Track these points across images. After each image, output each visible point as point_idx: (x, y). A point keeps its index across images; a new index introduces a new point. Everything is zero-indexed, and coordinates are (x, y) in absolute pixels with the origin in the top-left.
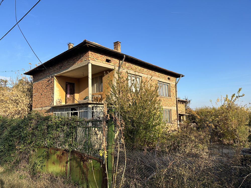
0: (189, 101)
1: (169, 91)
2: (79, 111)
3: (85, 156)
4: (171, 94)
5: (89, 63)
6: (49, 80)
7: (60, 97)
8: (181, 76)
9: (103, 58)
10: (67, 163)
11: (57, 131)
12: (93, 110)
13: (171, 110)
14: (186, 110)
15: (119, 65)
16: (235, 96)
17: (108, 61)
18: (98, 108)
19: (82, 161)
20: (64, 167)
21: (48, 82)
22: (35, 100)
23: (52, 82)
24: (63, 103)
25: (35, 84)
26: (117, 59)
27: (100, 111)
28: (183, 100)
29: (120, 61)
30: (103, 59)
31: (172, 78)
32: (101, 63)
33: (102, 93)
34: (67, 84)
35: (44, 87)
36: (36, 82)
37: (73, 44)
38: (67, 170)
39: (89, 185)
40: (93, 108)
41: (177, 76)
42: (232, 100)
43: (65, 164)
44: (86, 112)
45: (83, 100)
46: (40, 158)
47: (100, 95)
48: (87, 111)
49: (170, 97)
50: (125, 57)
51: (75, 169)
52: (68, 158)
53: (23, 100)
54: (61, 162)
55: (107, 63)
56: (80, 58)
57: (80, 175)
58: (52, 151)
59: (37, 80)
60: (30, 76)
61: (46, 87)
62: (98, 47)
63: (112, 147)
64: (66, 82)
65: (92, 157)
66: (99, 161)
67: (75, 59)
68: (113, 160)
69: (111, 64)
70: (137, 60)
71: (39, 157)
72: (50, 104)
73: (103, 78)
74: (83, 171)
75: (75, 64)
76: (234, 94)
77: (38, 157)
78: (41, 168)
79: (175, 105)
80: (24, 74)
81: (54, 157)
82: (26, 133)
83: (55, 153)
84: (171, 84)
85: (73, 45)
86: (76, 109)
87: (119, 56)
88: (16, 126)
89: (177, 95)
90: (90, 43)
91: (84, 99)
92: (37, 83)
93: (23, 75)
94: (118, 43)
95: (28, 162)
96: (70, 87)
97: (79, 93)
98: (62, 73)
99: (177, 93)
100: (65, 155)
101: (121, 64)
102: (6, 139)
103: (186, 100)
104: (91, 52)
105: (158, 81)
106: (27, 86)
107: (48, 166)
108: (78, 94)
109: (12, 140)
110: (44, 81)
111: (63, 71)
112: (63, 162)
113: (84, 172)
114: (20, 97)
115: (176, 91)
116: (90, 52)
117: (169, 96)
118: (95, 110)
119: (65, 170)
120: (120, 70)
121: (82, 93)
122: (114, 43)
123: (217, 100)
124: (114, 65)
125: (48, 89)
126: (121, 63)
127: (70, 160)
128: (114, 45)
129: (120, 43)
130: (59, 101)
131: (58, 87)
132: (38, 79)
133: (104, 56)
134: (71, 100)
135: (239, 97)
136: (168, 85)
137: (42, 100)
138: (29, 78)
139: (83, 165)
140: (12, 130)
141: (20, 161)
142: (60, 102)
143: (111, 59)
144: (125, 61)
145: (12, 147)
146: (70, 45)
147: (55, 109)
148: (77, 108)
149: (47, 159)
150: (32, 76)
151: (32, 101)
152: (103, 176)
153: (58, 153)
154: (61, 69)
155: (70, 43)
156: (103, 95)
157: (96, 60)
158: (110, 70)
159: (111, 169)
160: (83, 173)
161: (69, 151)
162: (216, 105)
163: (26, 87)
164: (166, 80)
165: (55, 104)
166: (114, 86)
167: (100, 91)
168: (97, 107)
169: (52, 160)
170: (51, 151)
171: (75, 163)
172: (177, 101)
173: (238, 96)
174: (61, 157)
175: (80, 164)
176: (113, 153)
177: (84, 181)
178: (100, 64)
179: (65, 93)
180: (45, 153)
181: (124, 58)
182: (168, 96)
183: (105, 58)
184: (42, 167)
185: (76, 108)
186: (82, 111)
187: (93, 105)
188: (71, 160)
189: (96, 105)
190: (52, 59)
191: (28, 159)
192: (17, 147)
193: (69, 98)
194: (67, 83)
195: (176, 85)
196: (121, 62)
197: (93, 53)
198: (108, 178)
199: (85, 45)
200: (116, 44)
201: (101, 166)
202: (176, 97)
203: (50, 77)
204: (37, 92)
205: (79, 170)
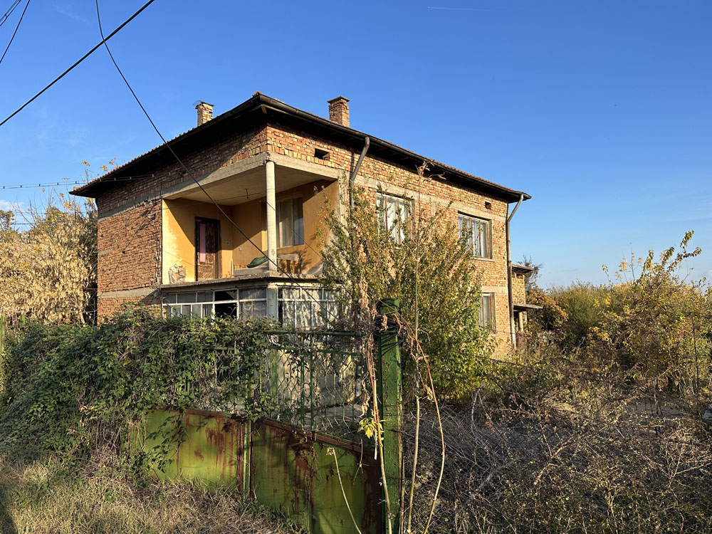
0: (536, 269)
1: (489, 241)
2: (241, 301)
3: (303, 436)
4: (494, 251)
5: (268, 161)
6: (147, 211)
7: (181, 260)
8: (522, 197)
9: (305, 146)
10: (240, 453)
11: (206, 362)
12: (281, 296)
13: (493, 296)
14: (528, 293)
15: (352, 166)
16: (673, 253)
17: (320, 154)
18: (295, 292)
19: (294, 448)
20: (232, 465)
21: (142, 215)
22: (105, 270)
23: (157, 218)
24: (190, 279)
25: (104, 223)
26: (345, 149)
27: (301, 300)
28: (518, 264)
29: (353, 154)
30: (307, 150)
31: (496, 204)
32: (299, 162)
33: (301, 248)
34: (199, 223)
35: (132, 232)
36: (106, 218)
37: (212, 106)
38: (243, 473)
39: (319, 519)
40: (280, 290)
41: (509, 197)
42: (666, 267)
43: (235, 458)
44: (261, 303)
45: (247, 268)
46: (154, 438)
47: (297, 253)
48: (263, 299)
49: (491, 258)
50: (368, 143)
51: (269, 471)
52: (244, 441)
53: (70, 269)
54: (221, 452)
55: (317, 160)
56: (241, 148)
57: (288, 489)
58: (193, 419)
59: (110, 210)
60: (85, 199)
61: (136, 233)
62: (295, 113)
63: (396, 411)
64: (197, 218)
65: (328, 436)
66: (351, 451)
67: (225, 149)
68: (401, 449)
69: (329, 164)
70: (403, 153)
71: (153, 436)
72: (152, 280)
73: (304, 204)
74: (295, 476)
75: (225, 164)
76: (672, 249)
77: (150, 437)
78: (159, 468)
79: (503, 280)
80: (71, 193)
81: (201, 436)
82: (111, 368)
83: (202, 425)
84: (493, 221)
85: (210, 107)
86: (231, 294)
87: (351, 141)
88: (78, 348)
89: (510, 252)
90: (271, 102)
91: (249, 267)
92: (109, 218)
93: (67, 196)
94: (342, 103)
95: (118, 451)
96: (207, 230)
97: (231, 248)
98: (184, 189)
99: (509, 247)
100: (232, 431)
101: (355, 163)
102: (49, 385)
103: (527, 265)
104: (273, 129)
105: (459, 212)
106: (78, 230)
107: (181, 463)
108: (231, 251)
109: (65, 388)
110: (131, 214)
111: (189, 185)
112: (228, 452)
113: (299, 481)
114: (61, 261)
115: (507, 241)
116: (270, 130)
117: (489, 255)
118: (287, 296)
119: (234, 474)
120: (356, 181)
121: (240, 248)
122: (331, 102)
123: (620, 266)
124: (337, 166)
125: (145, 238)
126: (356, 160)
127: (252, 446)
128: (331, 108)
129: (347, 101)
130: (179, 272)
131: (175, 232)
132: (112, 208)
133: (308, 140)
134: (209, 270)
135: (686, 256)
136: (484, 224)
137: (126, 269)
138: (85, 206)
139: (297, 462)
140: (66, 359)
141: (94, 448)
142: (181, 274)
143: (328, 151)
144: (369, 154)
145: (68, 407)
146: (201, 107)
147: (167, 294)
148: (235, 291)
149: (177, 443)
150: (93, 200)
151: (95, 270)
152: (367, 493)
153: (213, 424)
154: (181, 178)
155: (203, 103)
156: (306, 254)
157: (287, 152)
158: (328, 182)
159: (396, 475)
160: (297, 483)
161: (246, 420)
162: (618, 281)
163: (78, 233)
164: (480, 209)
165: (166, 282)
166: (343, 228)
167: (297, 242)
168: (293, 289)
169: (194, 445)
170: (188, 420)
171: (269, 453)
172: (509, 269)
173: (684, 254)
174: (222, 437)
175: (287, 457)
176: (399, 428)
177: (301, 505)
178: (297, 164)
179: (194, 248)
180: (170, 425)
181: (368, 147)
182: (486, 256)
183: (312, 145)
184: (164, 463)
185: (231, 291)
186: (250, 300)
187: (282, 284)
188: (252, 444)
189: (289, 284)
190: (157, 149)
191: (119, 443)
192: (82, 409)
193: (204, 263)
194: (199, 221)
195: (507, 224)
196: (357, 157)
197: (277, 130)
198: (388, 501)
199: (256, 108)
200: (336, 104)
201: (361, 466)
202: (506, 258)
203: (151, 203)
204: (111, 245)
205: (282, 475)
